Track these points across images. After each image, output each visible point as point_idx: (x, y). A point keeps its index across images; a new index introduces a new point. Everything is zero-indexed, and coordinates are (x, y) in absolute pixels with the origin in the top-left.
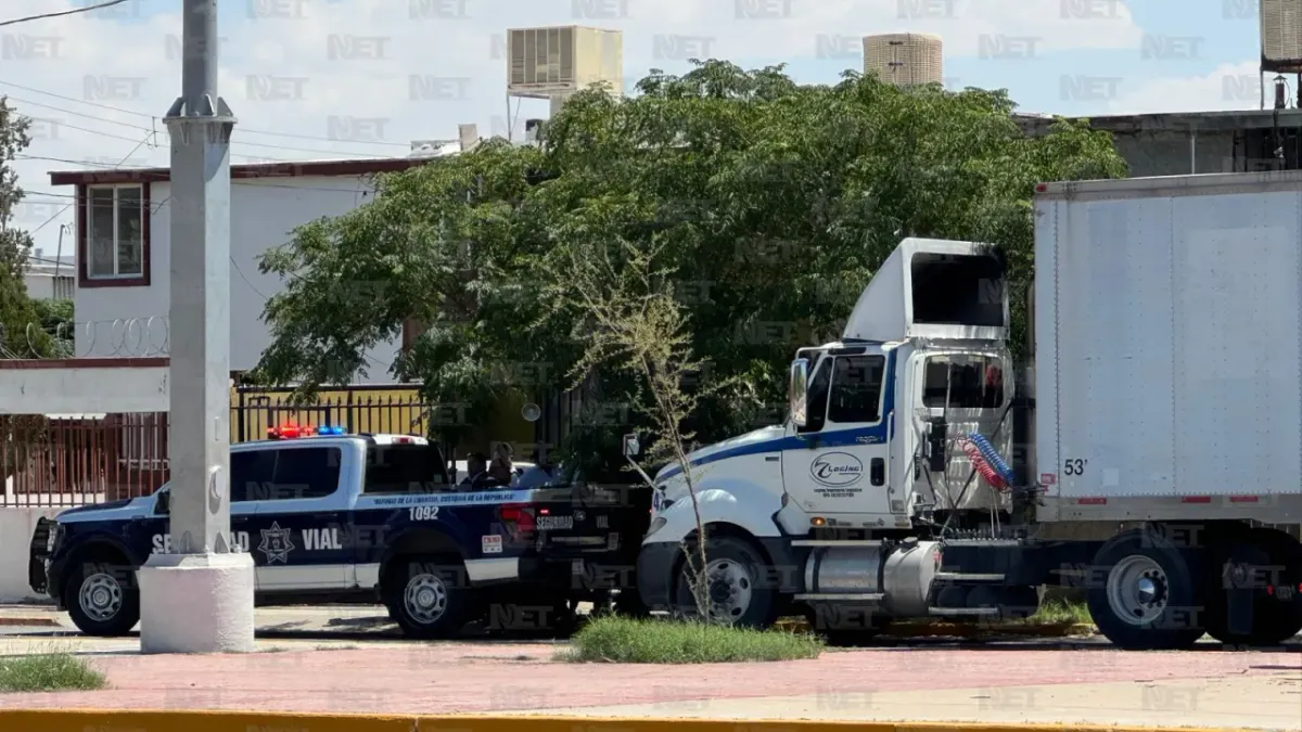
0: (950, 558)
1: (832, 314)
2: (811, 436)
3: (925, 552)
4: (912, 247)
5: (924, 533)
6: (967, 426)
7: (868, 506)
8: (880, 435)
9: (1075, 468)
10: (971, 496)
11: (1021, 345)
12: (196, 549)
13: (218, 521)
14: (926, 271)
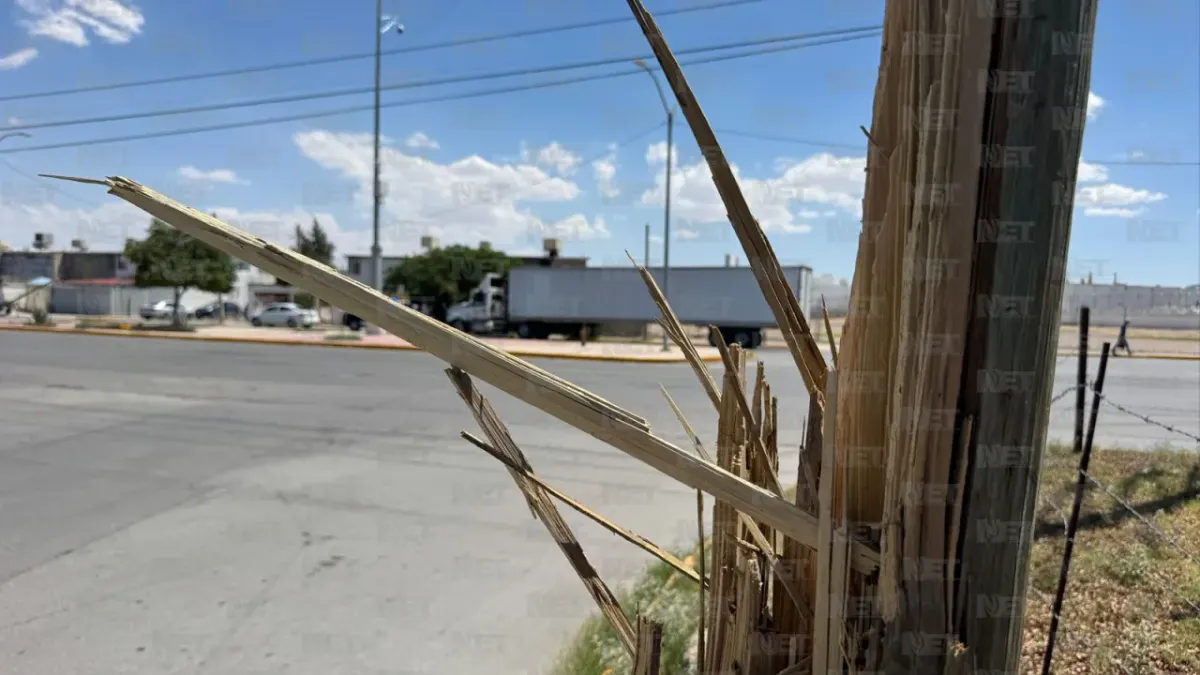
0: (496, 325)
1: (477, 285)
2: (474, 305)
3: (491, 324)
4: (490, 275)
5: (490, 320)
6: (498, 304)
7: (481, 316)
8: (484, 305)
9: (516, 312)
10: (498, 315)
11: (507, 292)
14: (492, 279)
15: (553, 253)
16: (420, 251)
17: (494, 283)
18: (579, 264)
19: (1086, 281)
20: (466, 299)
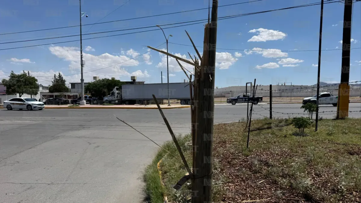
0: (118, 101)
1: (112, 90)
2: (111, 96)
3: (117, 101)
4: (116, 87)
5: (117, 100)
6: (119, 95)
7: (114, 99)
8: (115, 96)
9: (124, 97)
10: (119, 99)
11: (121, 92)
12: (83, 100)
13: (84, 99)
14: (117, 88)
15: (134, 80)
16: (93, 81)
17: (117, 89)
18: (142, 83)
19: (283, 85)
20: (109, 94)
